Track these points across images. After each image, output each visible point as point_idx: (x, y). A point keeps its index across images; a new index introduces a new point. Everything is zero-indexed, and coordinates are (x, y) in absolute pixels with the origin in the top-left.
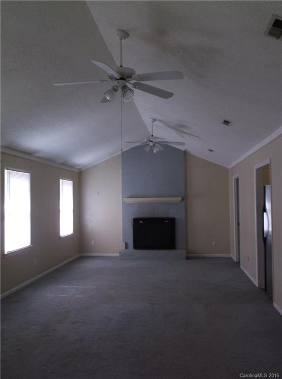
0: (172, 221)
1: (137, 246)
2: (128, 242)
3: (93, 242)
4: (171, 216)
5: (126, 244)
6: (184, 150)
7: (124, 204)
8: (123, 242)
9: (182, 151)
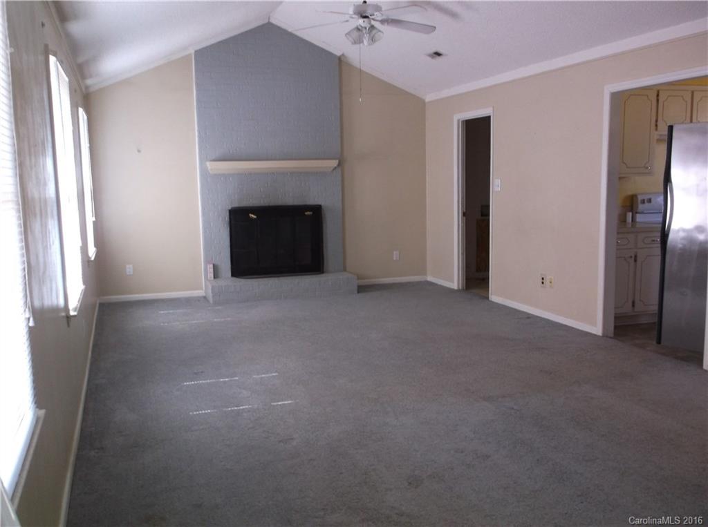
0: (317, 210)
1: (239, 270)
2: (217, 263)
3: (129, 269)
4: (312, 200)
5: (215, 268)
6: (338, 53)
7: (205, 174)
8: (207, 262)
9: (335, 55)
